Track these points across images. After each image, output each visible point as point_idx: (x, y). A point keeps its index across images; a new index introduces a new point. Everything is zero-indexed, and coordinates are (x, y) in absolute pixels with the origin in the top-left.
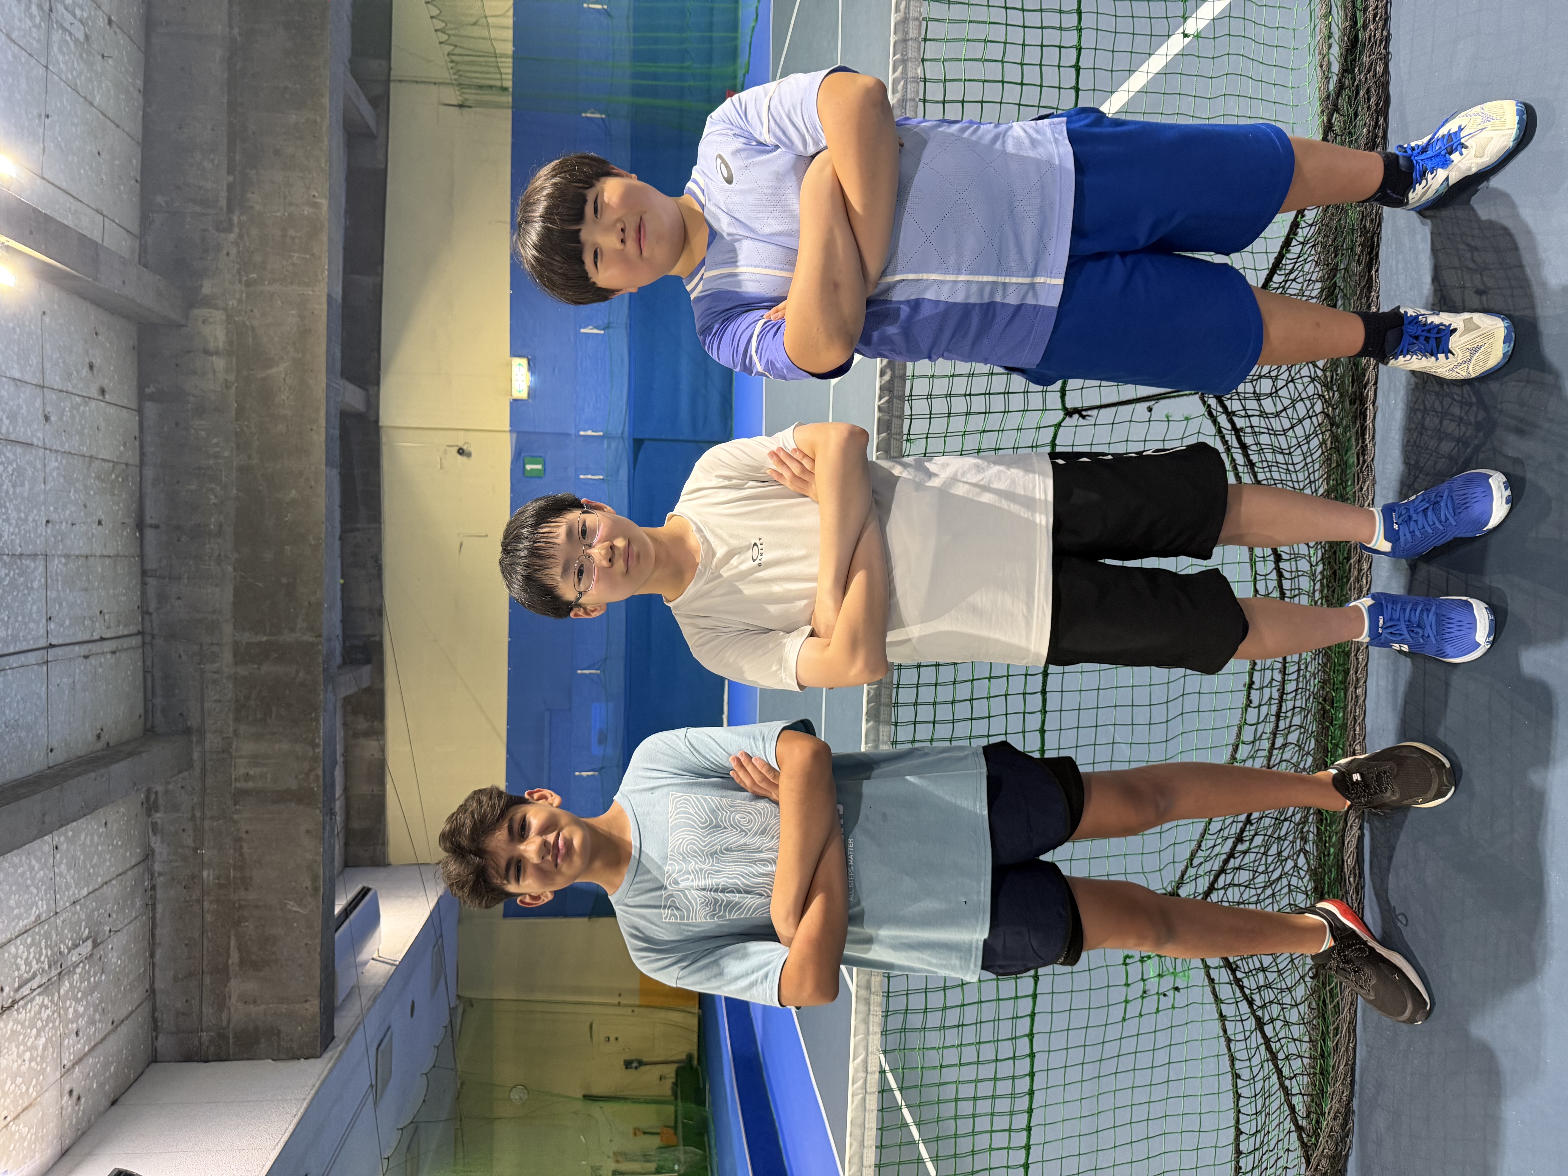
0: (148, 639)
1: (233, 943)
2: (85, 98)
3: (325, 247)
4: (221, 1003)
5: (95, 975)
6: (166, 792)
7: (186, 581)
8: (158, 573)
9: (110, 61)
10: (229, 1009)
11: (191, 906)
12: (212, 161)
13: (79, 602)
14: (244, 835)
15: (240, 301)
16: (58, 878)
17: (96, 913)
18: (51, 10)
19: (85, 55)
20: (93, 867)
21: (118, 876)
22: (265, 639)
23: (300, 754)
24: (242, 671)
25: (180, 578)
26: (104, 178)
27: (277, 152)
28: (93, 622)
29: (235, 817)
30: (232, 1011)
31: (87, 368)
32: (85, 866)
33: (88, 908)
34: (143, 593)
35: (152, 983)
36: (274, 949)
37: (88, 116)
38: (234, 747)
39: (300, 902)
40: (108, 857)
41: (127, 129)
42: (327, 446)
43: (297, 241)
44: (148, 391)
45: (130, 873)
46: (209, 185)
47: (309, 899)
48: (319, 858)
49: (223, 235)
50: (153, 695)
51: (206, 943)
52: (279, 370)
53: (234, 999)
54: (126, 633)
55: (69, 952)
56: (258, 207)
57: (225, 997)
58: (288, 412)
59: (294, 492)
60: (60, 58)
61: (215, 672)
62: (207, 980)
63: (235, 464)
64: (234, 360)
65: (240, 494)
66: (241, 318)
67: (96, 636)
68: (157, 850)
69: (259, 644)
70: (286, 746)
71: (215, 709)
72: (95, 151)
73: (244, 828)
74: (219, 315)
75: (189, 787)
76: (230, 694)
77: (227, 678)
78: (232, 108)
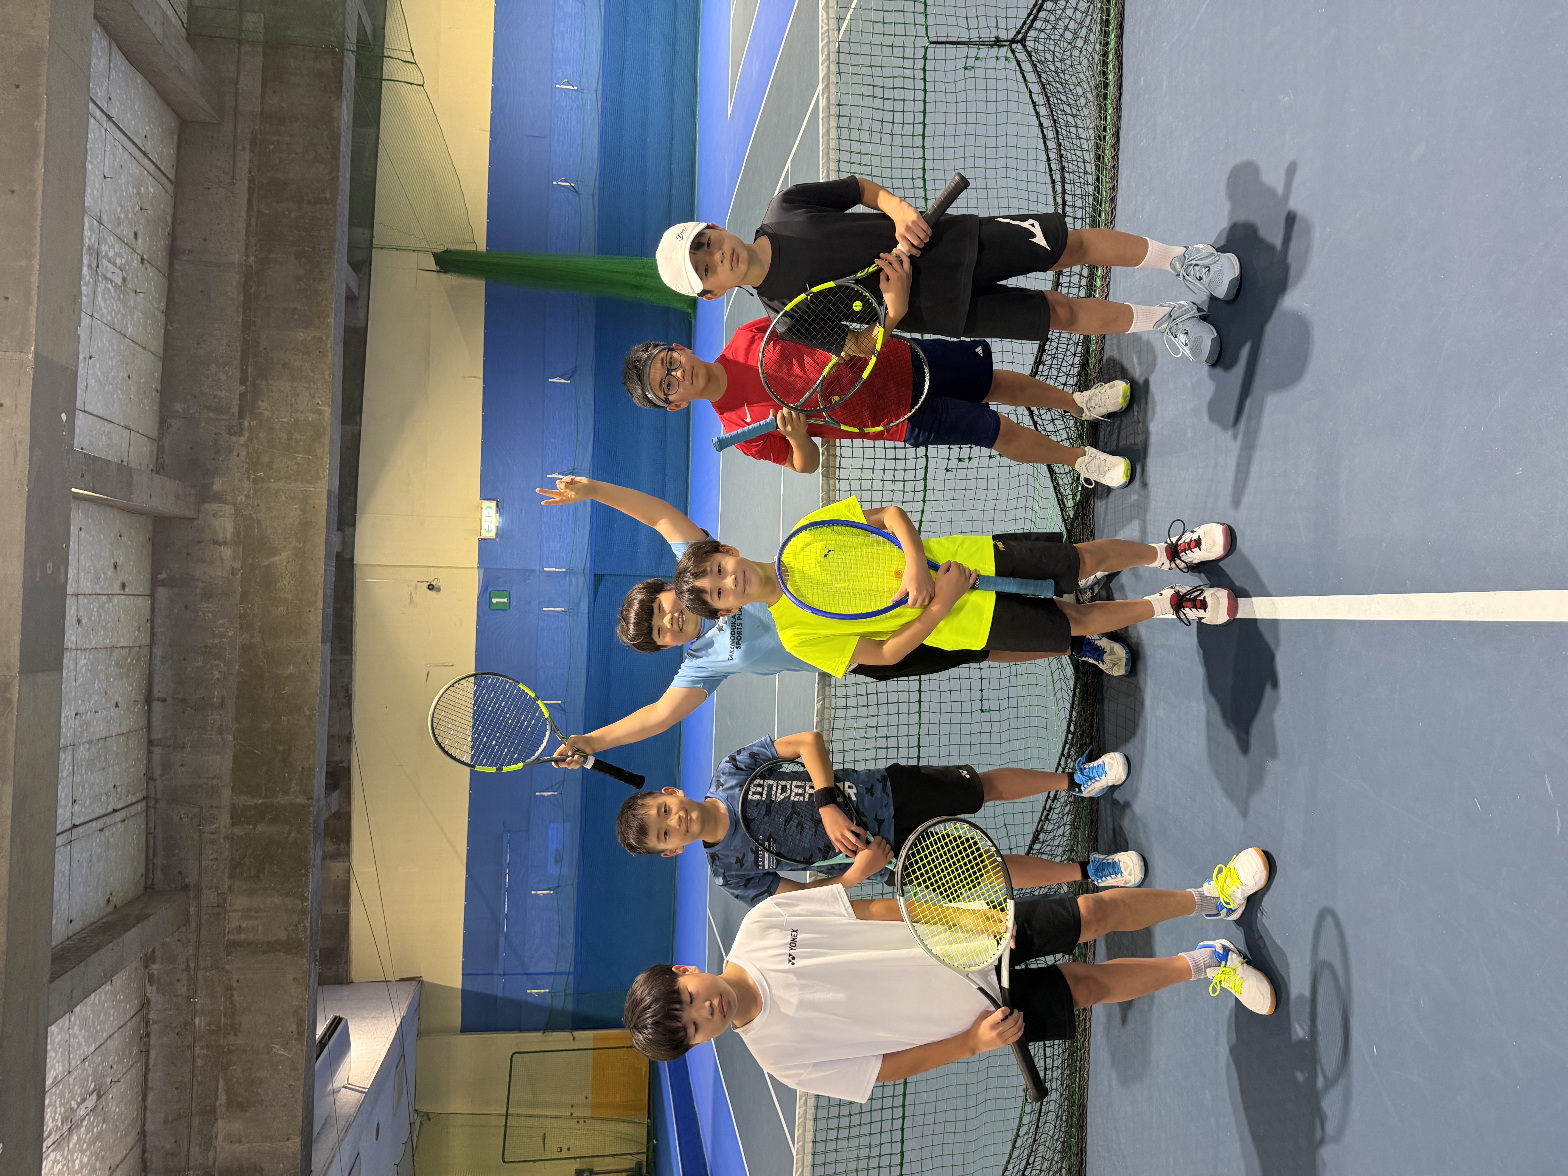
0: (152, 803)
1: (221, 1085)
2: (120, 332)
3: (327, 449)
4: (208, 1144)
5: (97, 1126)
6: (164, 944)
7: (189, 749)
8: (163, 743)
9: (141, 294)
10: (215, 1148)
11: (183, 1051)
12: (227, 373)
13: (98, 781)
14: (235, 984)
15: (248, 496)
16: (72, 1040)
17: (101, 1067)
18: (98, 267)
19: (122, 296)
20: (100, 1024)
21: (119, 1029)
22: (260, 801)
23: (290, 907)
24: (239, 831)
25: (183, 747)
26: (132, 397)
27: (285, 365)
28: (108, 797)
29: (227, 967)
30: (218, 1150)
31: (112, 569)
32: (94, 1024)
33: (94, 1063)
34: (149, 761)
35: (143, 1125)
36: (260, 1090)
37: (122, 348)
38: (228, 902)
39: (286, 1046)
40: (112, 1012)
41: (152, 349)
42: (323, 625)
43: (301, 443)
44: (160, 577)
45: (129, 1024)
46: (223, 394)
47: (294, 1043)
48: (304, 1004)
49: (234, 438)
50: (154, 855)
51: (195, 1086)
53: (220, 1138)
54: (134, 801)
55: (78, 1107)
56: (267, 414)
57: (211, 1138)
58: (289, 596)
59: (291, 667)
60: (103, 305)
61: (212, 833)
62: (196, 1121)
63: (238, 642)
64: (241, 549)
65: (243, 670)
66: (248, 512)
67: (110, 809)
68: (153, 1000)
69: (255, 806)
70: (277, 901)
71: (212, 867)
72: (126, 376)
73: (235, 977)
74: (228, 510)
75: (184, 940)
76: (227, 853)
77: (224, 838)
78: (246, 326)
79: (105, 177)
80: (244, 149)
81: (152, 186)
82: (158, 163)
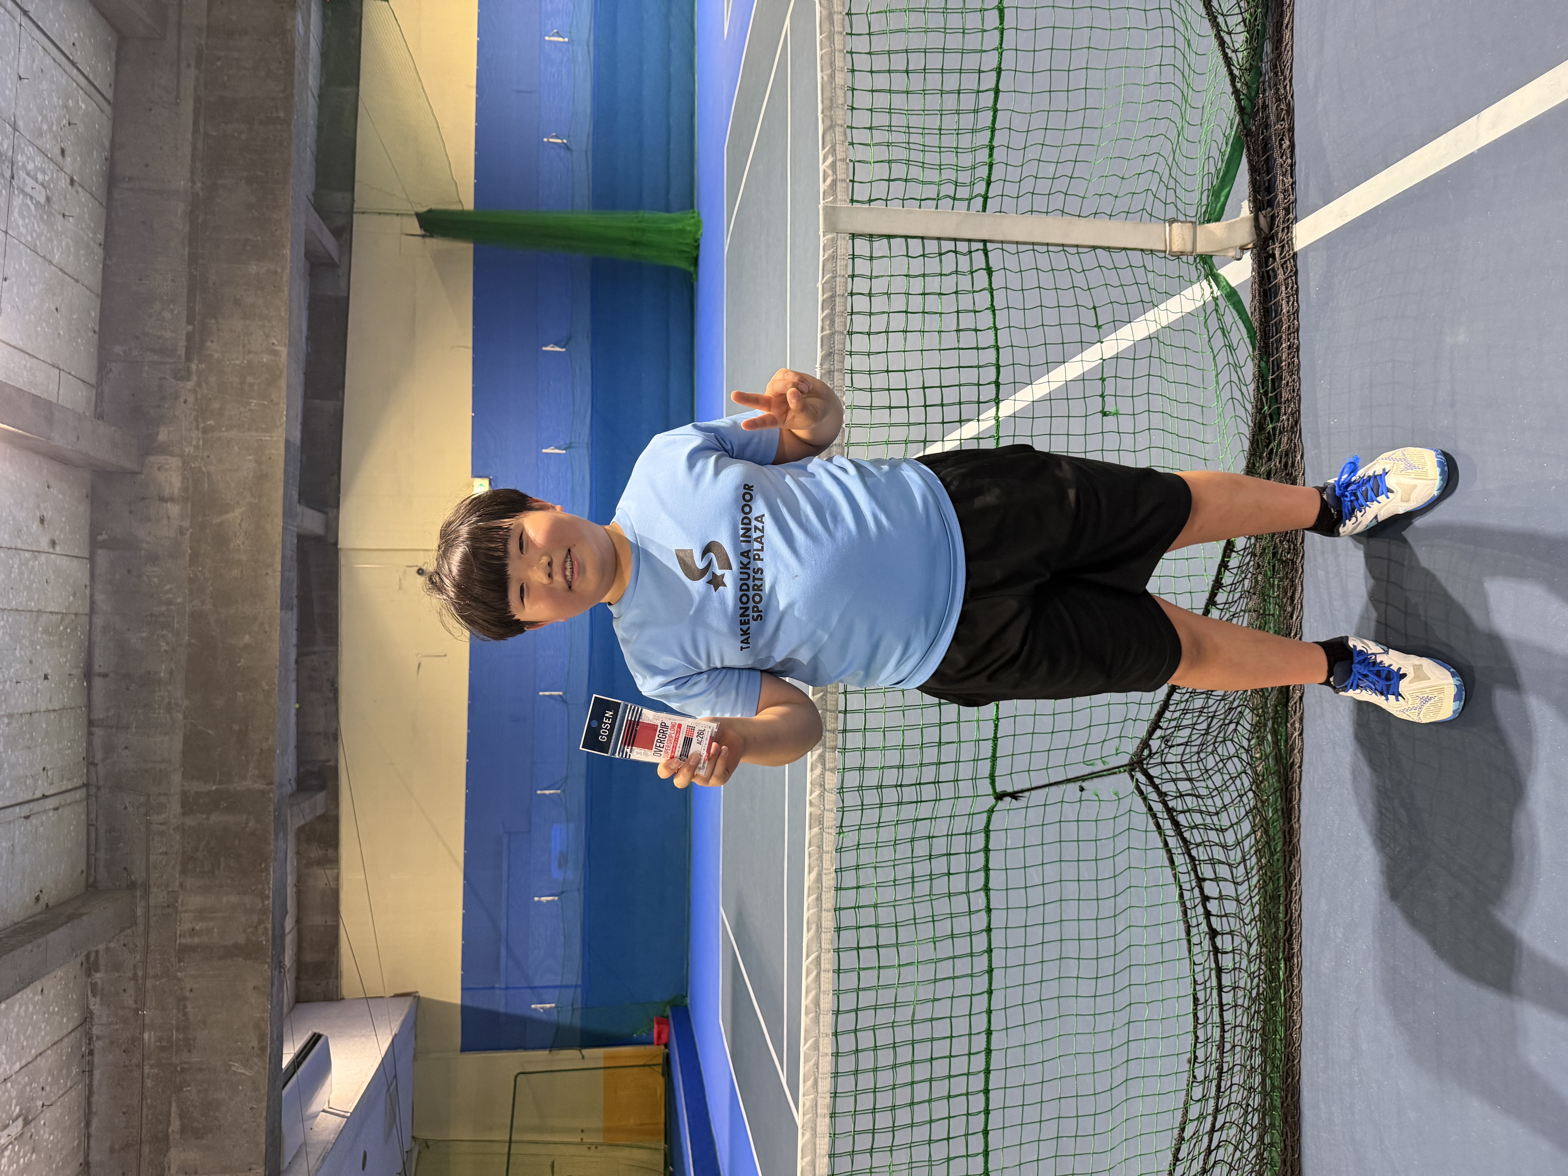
0: (93, 790)
1: (174, 1109)
2: (44, 257)
3: (284, 393)
5: (24, 1156)
6: (108, 949)
7: (134, 730)
8: (105, 724)
9: (71, 219)
11: (131, 1071)
12: (172, 311)
13: (21, 761)
14: (188, 994)
15: (197, 447)
17: (28, 1088)
18: (13, 177)
19: (45, 217)
20: (26, 1039)
21: (53, 1045)
22: (214, 788)
23: (248, 906)
25: (127, 728)
26: (61, 333)
27: (237, 302)
28: (36, 780)
29: (179, 974)
31: (37, 523)
32: (18, 1038)
33: (20, 1083)
34: (90, 744)
35: (87, 1155)
36: (217, 1114)
37: (47, 275)
38: (179, 902)
39: (246, 1063)
40: (43, 1025)
41: (86, 283)
42: (282, 589)
43: (256, 388)
44: (100, 538)
45: (66, 1040)
46: (168, 334)
47: (256, 1060)
48: (267, 1016)
49: (181, 384)
50: (96, 849)
51: (145, 1110)
52: (235, 516)
53: (174, 1169)
54: (70, 787)
56: (216, 356)
57: (164, 1169)
58: (244, 557)
59: (247, 637)
60: (20, 222)
61: (161, 824)
62: (146, 1150)
63: (188, 609)
64: (189, 506)
65: (193, 641)
66: (197, 465)
67: (38, 794)
68: (96, 1012)
69: (209, 792)
70: (234, 899)
71: (161, 862)
72: (53, 308)
73: (188, 987)
74: (174, 462)
75: (131, 945)
76: (177, 846)
77: (174, 829)
78: (193, 259)
79: (20, 78)
80: (189, 66)
81: (82, 102)
82: (91, 78)
